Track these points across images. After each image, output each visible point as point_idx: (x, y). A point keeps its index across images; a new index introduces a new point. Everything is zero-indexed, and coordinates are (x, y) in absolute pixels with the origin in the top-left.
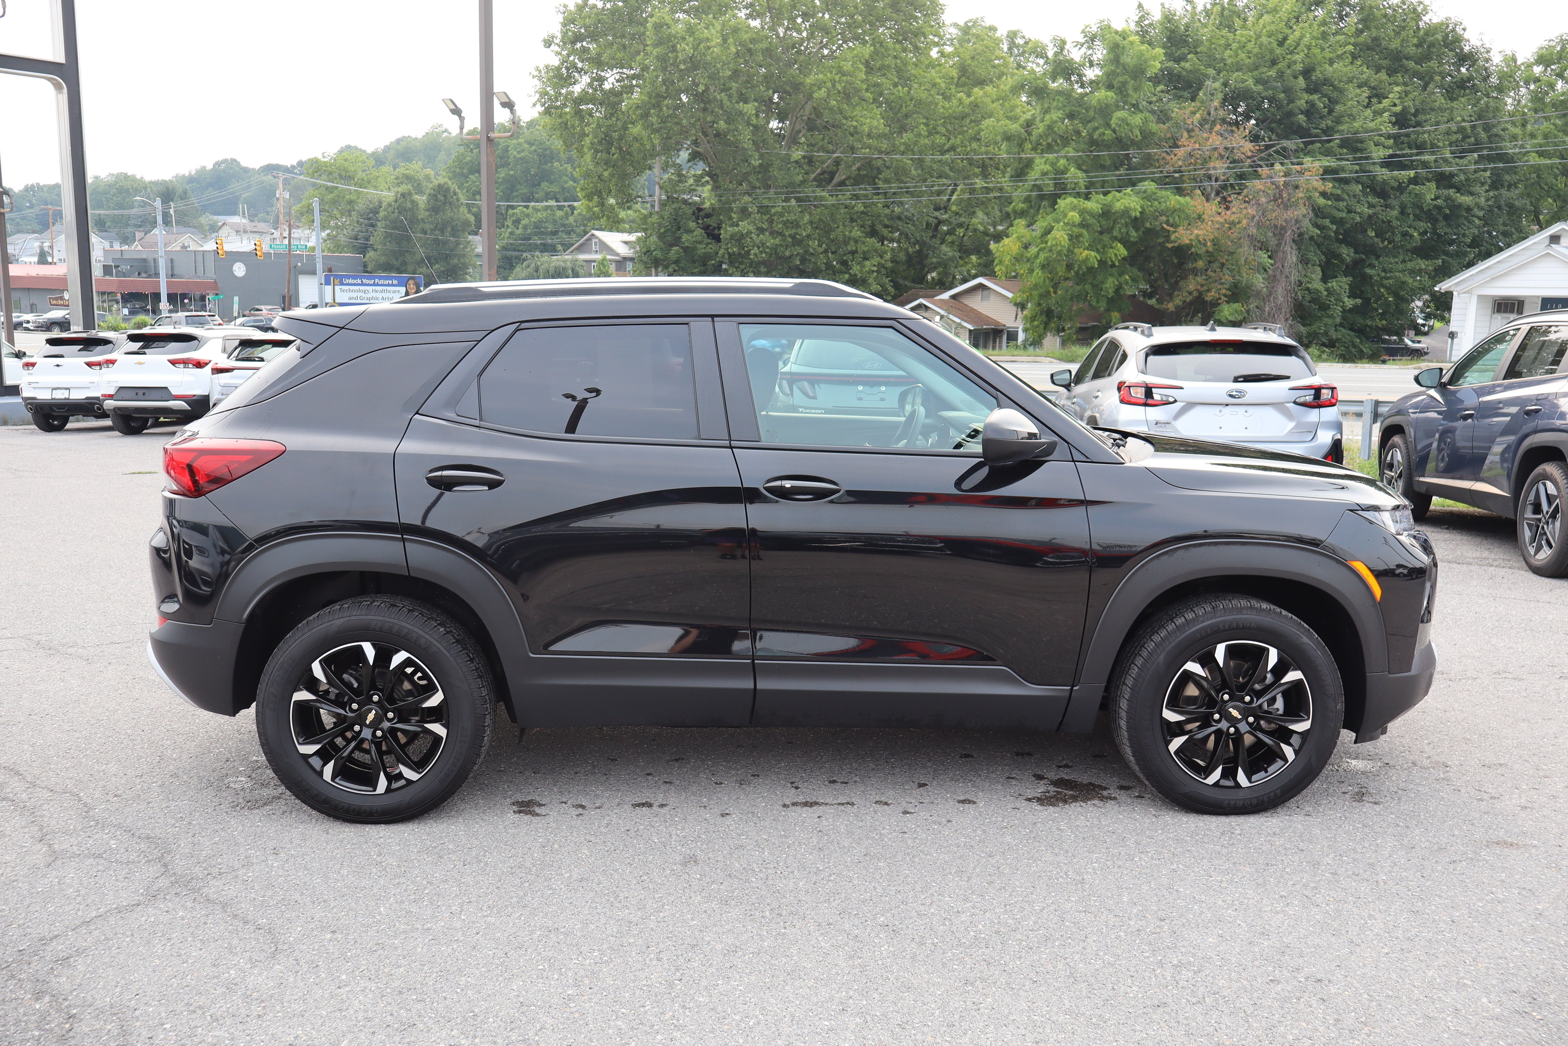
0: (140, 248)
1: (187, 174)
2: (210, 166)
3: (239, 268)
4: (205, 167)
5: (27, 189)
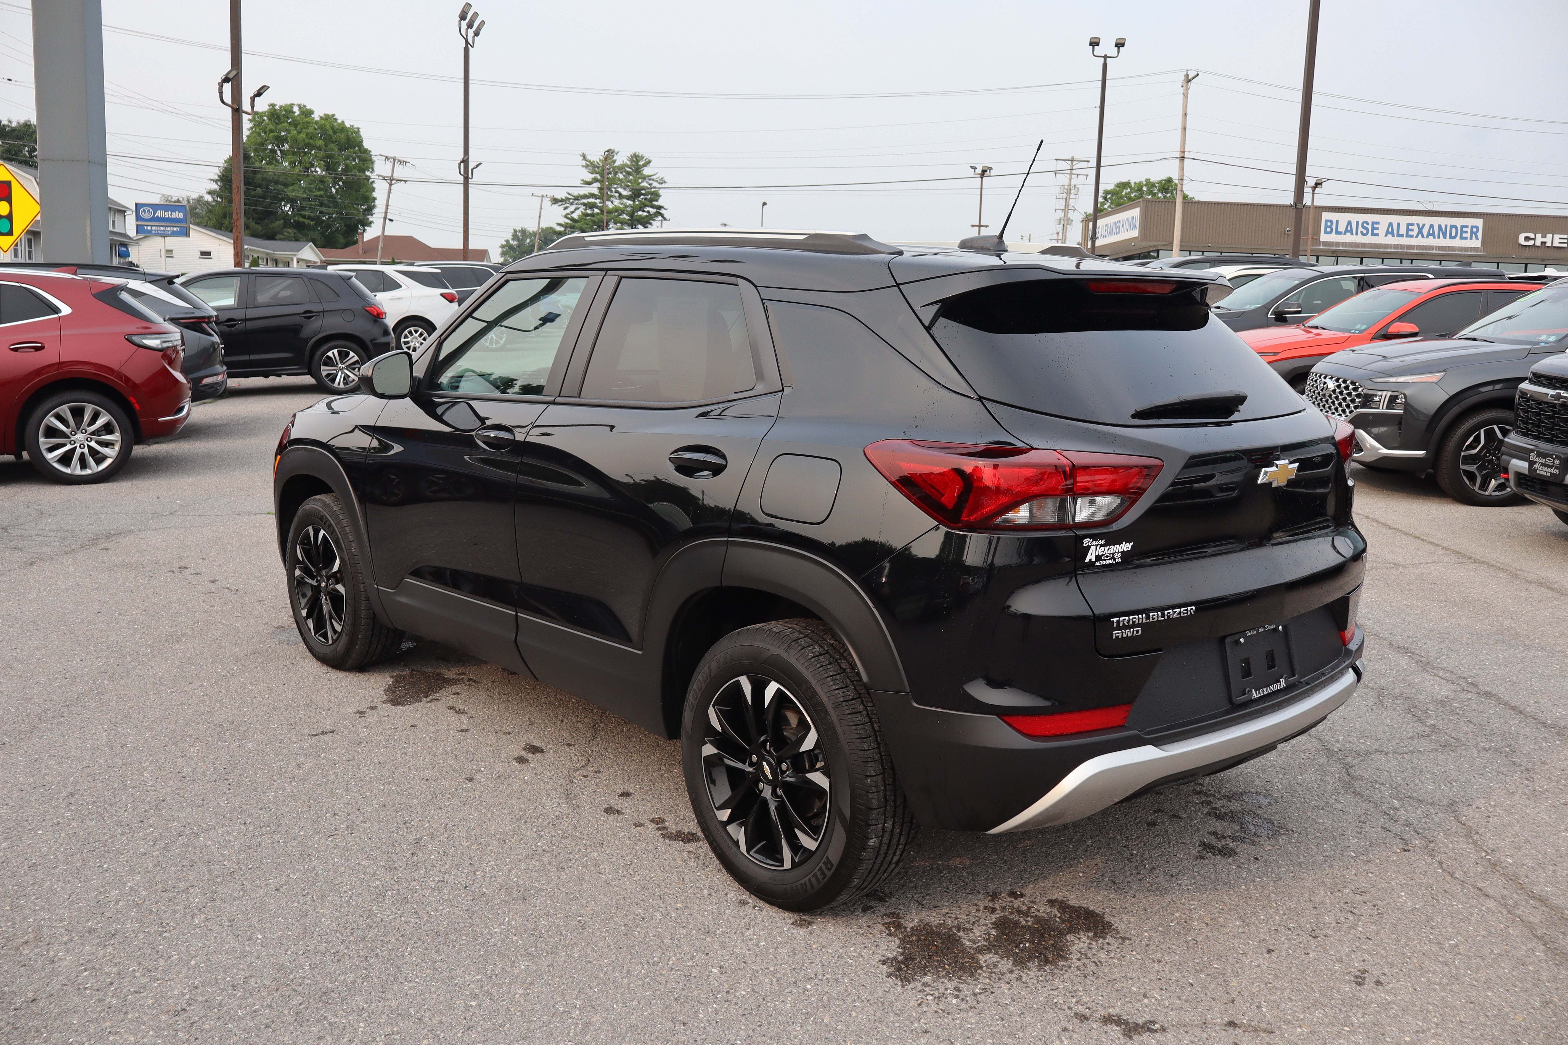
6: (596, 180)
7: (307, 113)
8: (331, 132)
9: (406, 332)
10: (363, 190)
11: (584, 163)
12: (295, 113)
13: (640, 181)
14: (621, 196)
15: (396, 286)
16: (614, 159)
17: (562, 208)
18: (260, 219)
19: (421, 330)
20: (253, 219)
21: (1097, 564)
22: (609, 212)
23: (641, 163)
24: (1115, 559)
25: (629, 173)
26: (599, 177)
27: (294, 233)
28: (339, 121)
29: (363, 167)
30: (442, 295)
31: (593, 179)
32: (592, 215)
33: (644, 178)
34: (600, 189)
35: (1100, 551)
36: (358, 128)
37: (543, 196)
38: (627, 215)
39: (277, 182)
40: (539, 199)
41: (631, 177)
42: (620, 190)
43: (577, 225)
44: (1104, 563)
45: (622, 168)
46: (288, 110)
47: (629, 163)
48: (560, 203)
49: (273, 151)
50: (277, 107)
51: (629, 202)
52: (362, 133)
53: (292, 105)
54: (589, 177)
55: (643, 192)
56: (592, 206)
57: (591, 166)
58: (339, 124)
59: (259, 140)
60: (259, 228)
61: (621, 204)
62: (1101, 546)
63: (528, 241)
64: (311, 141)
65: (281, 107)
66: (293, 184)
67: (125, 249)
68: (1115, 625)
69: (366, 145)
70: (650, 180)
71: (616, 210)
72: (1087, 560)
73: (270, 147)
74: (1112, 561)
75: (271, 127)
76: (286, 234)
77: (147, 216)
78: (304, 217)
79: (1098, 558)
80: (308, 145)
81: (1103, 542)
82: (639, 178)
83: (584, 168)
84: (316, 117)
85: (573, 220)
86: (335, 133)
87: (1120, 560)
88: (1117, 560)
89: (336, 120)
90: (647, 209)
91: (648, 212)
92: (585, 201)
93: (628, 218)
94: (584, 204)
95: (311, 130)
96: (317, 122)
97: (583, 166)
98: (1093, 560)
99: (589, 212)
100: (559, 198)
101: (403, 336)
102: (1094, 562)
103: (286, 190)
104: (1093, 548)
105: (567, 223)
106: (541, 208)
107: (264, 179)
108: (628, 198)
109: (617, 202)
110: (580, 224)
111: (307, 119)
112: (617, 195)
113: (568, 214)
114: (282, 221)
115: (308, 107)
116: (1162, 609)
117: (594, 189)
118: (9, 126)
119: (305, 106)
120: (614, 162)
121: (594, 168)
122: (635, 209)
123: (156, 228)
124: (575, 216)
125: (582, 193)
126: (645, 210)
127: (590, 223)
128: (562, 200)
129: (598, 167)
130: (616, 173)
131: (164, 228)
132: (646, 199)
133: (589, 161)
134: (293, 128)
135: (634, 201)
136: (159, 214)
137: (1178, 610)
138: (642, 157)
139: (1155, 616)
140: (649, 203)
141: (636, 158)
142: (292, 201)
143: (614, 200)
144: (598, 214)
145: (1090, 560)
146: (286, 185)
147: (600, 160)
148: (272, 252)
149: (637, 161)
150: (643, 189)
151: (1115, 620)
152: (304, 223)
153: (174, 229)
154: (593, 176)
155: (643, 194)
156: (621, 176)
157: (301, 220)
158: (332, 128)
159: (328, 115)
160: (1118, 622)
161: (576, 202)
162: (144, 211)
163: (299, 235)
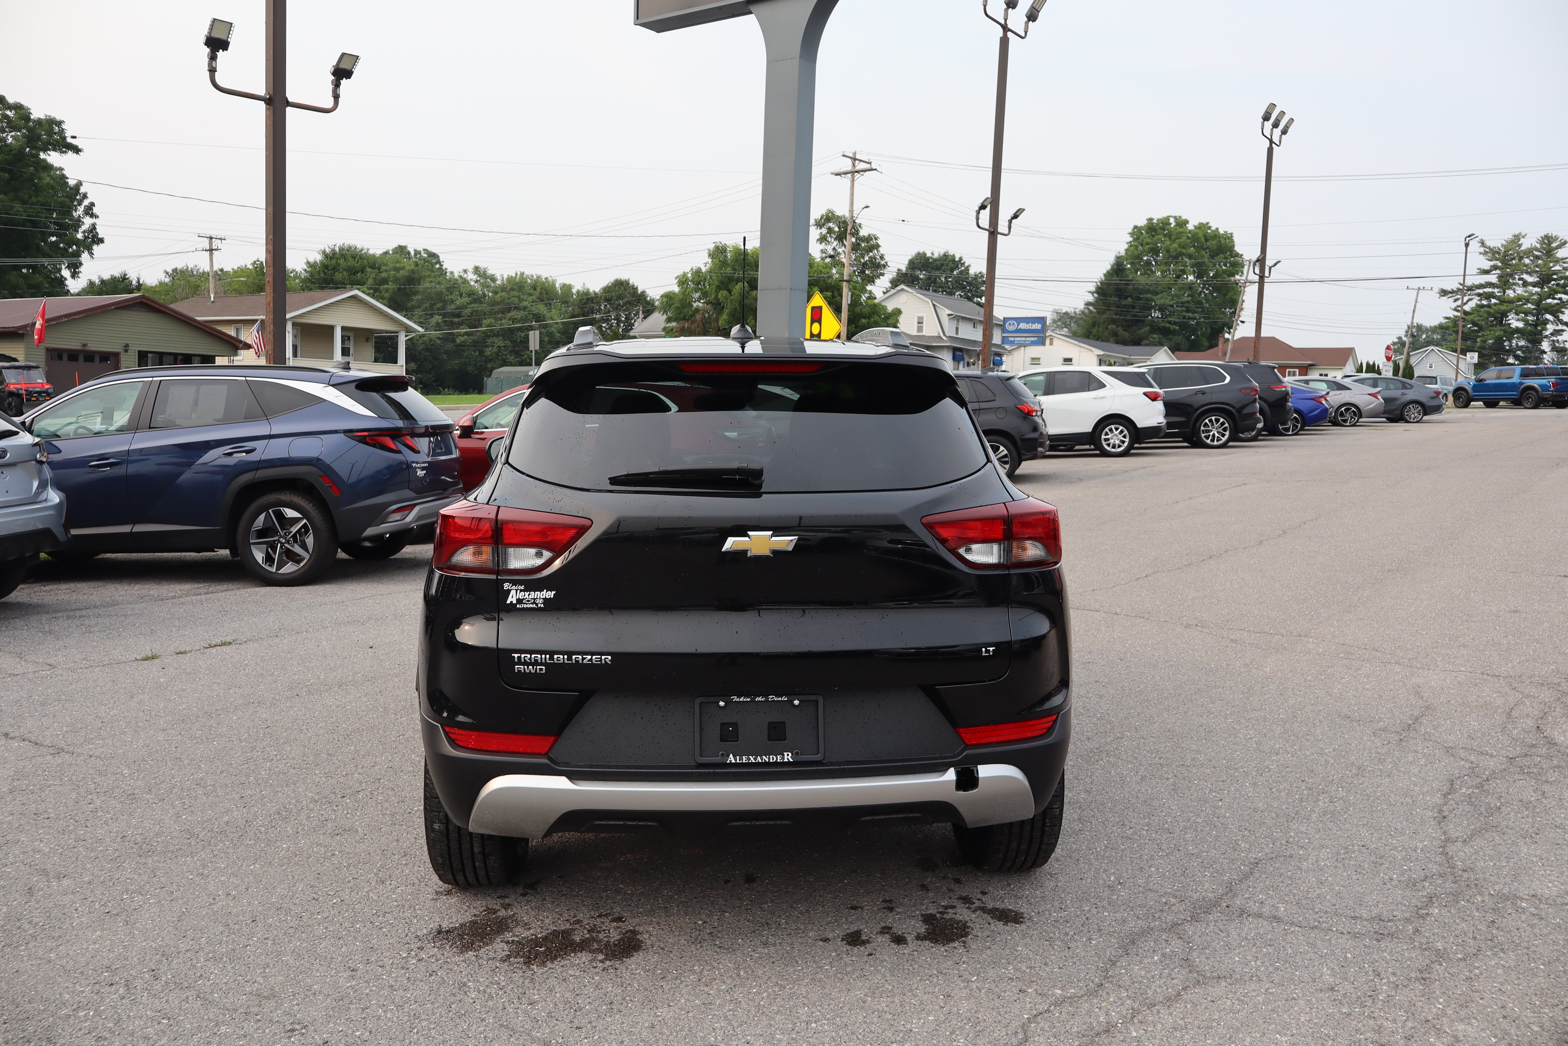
6: (1495, 268)
7: (1182, 223)
8: (1203, 240)
9: (1107, 429)
10: (1230, 294)
11: (1482, 250)
12: (1171, 224)
13: (1551, 265)
14: (1525, 284)
15: (1102, 385)
16: (1520, 243)
17: (1451, 300)
18: (1129, 326)
19: (1121, 428)
20: (1122, 326)
21: (518, 606)
22: (1511, 301)
23: (1554, 245)
24: (537, 605)
25: (1537, 257)
26: (1500, 264)
27: (1159, 338)
28: (1213, 228)
29: (1233, 271)
30: (1145, 394)
31: (1492, 266)
32: (1489, 306)
33: (1557, 261)
34: (1500, 277)
35: (521, 595)
36: (1231, 234)
37: (1419, 289)
38: (1532, 304)
39: (1148, 291)
40: (1415, 292)
41: (1540, 262)
42: (1525, 276)
43: (1468, 317)
44: (525, 606)
45: (1529, 252)
46: (1165, 222)
47: (1538, 246)
48: (1451, 295)
49: (1148, 263)
50: (1155, 221)
51: (1537, 289)
52: (1235, 239)
53: (1168, 218)
54: (1487, 265)
55: (1555, 277)
56: (1489, 296)
57: (1491, 253)
58: (1213, 231)
59: (1136, 253)
60: (1126, 334)
61: (1526, 292)
62: (521, 591)
63: (1424, 336)
64: (1184, 251)
65: (1158, 220)
66: (1162, 292)
67: (999, 358)
68: (516, 660)
69: (1238, 249)
70: (1564, 263)
71: (1519, 298)
72: (508, 602)
73: (1145, 258)
74: (534, 606)
75: (1148, 240)
76: (1151, 339)
77: (1012, 328)
78: (1170, 322)
79: (520, 601)
80: (1181, 254)
81: (522, 587)
82: (1551, 262)
83: (1482, 256)
84: (1190, 227)
85: (1466, 313)
86: (1207, 240)
87: (542, 606)
88: (539, 605)
89: (1209, 228)
90: (1559, 296)
91: (1560, 299)
92: (1481, 291)
93: (1533, 307)
94: (1479, 295)
95: (1184, 239)
96: (1190, 232)
97: (1481, 253)
98: (515, 602)
99: (1485, 302)
100: (1449, 289)
101: (1104, 433)
102: (516, 605)
103: (1155, 298)
104: (513, 592)
105: (1456, 317)
106: (1416, 301)
107: (1135, 289)
108: (1534, 285)
109: (1520, 291)
110: (1472, 317)
111: (1181, 230)
112: (1521, 282)
113: (1458, 306)
114: (1149, 327)
115: (1184, 218)
116: (570, 654)
117: (1493, 278)
118: (932, 258)
119: (1180, 217)
120: (1520, 246)
121: (1493, 254)
122: (1542, 297)
123: (1018, 339)
124: (1467, 308)
125: (1477, 283)
126: (1556, 296)
127: (1485, 315)
128: (1452, 292)
129: (1499, 253)
130: (1521, 258)
131: (1024, 339)
132: (1558, 285)
133: (1489, 248)
134: (1167, 239)
135: (1542, 288)
136: (1023, 326)
137: (589, 657)
138: (1556, 238)
139: (560, 658)
140: (1561, 290)
141: (1548, 240)
142: (1161, 309)
143: (1517, 288)
144: (1495, 304)
145: (512, 602)
146: (1157, 294)
147: (1502, 245)
148: (1128, 357)
149: (1550, 243)
150: (1555, 273)
151: (516, 656)
152: (1169, 328)
153: (1033, 339)
154: (1492, 263)
155: (1555, 280)
156: (1527, 261)
157: (1167, 325)
158: (1205, 236)
159: (1203, 224)
160: (519, 658)
161: (1469, 292)
162: (1010, 324)
163: (1164, 340)
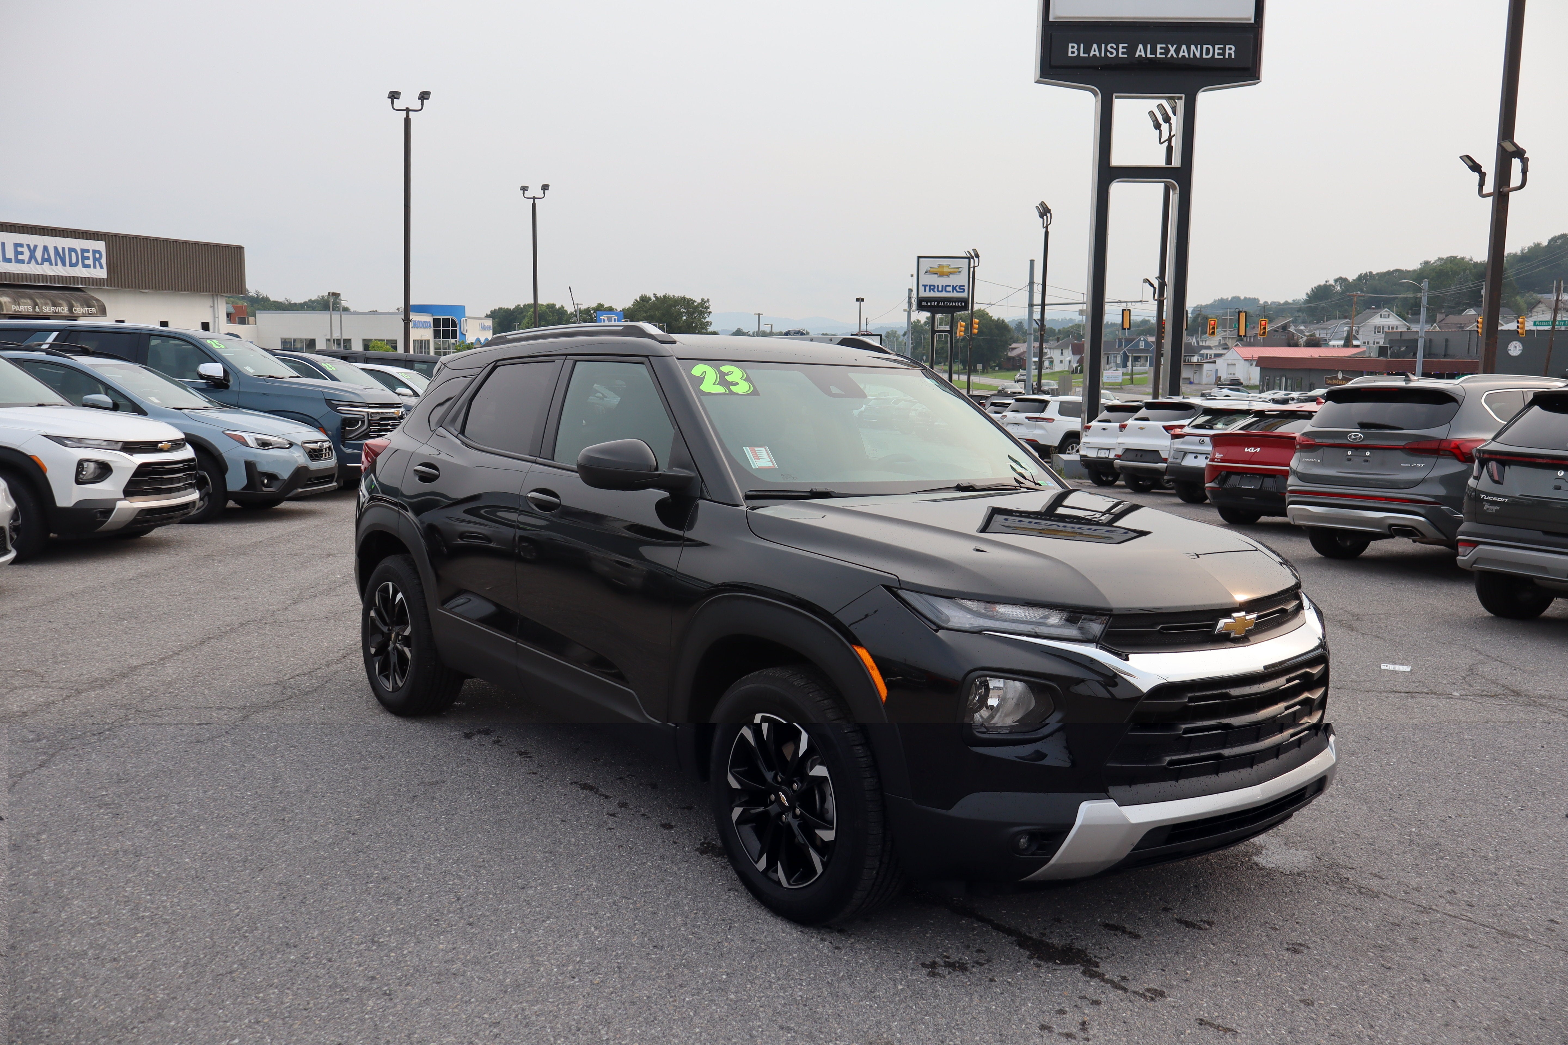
0: (1438, 329)
1: (1519, 253)
2: (1545, 243)
3: (1515, 347)
4: (1539, 244)
5: (1361, 278)
